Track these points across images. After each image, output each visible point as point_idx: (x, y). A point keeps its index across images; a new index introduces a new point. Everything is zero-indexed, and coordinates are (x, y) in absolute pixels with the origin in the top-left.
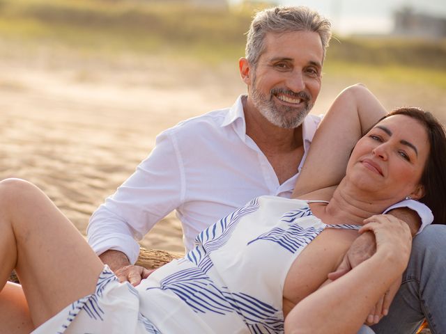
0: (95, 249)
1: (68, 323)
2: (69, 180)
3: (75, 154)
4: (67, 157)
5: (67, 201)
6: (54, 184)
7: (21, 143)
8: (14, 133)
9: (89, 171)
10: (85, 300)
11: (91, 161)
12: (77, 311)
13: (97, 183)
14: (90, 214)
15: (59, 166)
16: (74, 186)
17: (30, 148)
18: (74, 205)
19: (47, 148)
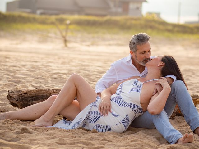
0: (96, 92)
1: (90, 109)
2: (90, 76)
3: (91, 69)
4: (89, 70)
5: (90, 81)
6: (86, 77)
7: (75, 66)
8: (73, 64)
9: (95, 73)
10: (94, 103)
11: (96, 70)
12: (92, 106)
13: (98, 76)
14: (95, 84)
15: (87, 72)
16: (91, 77)
17: (78, 68)
18: (92, 82)
19: (83, 67)
